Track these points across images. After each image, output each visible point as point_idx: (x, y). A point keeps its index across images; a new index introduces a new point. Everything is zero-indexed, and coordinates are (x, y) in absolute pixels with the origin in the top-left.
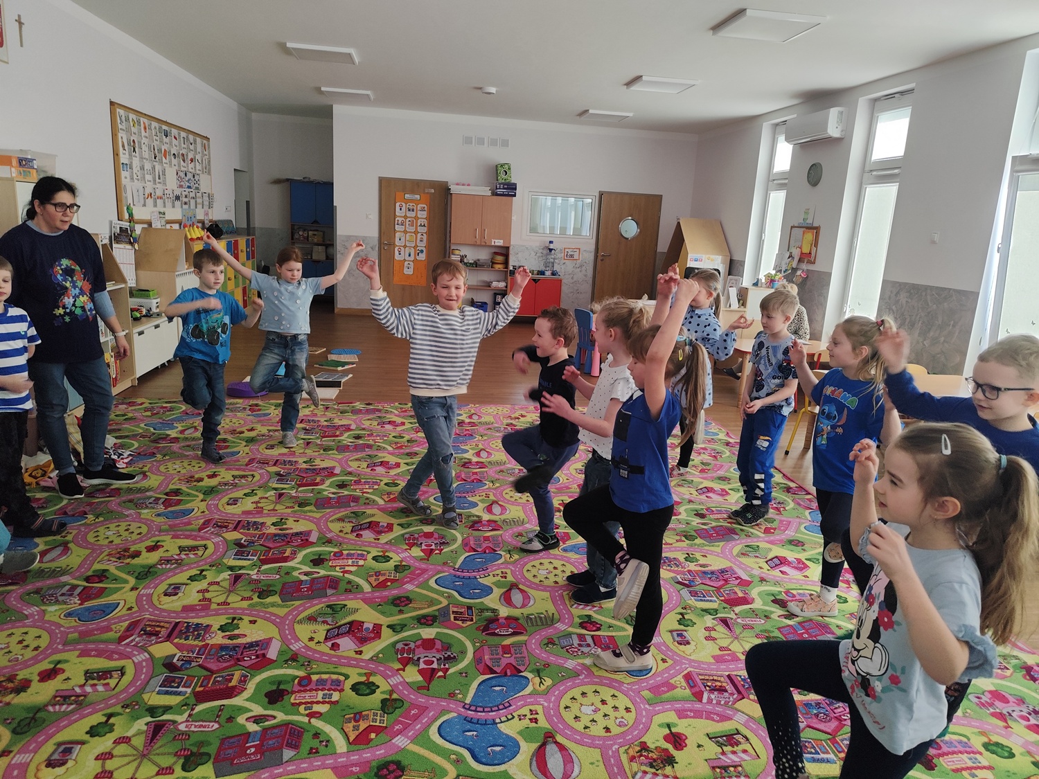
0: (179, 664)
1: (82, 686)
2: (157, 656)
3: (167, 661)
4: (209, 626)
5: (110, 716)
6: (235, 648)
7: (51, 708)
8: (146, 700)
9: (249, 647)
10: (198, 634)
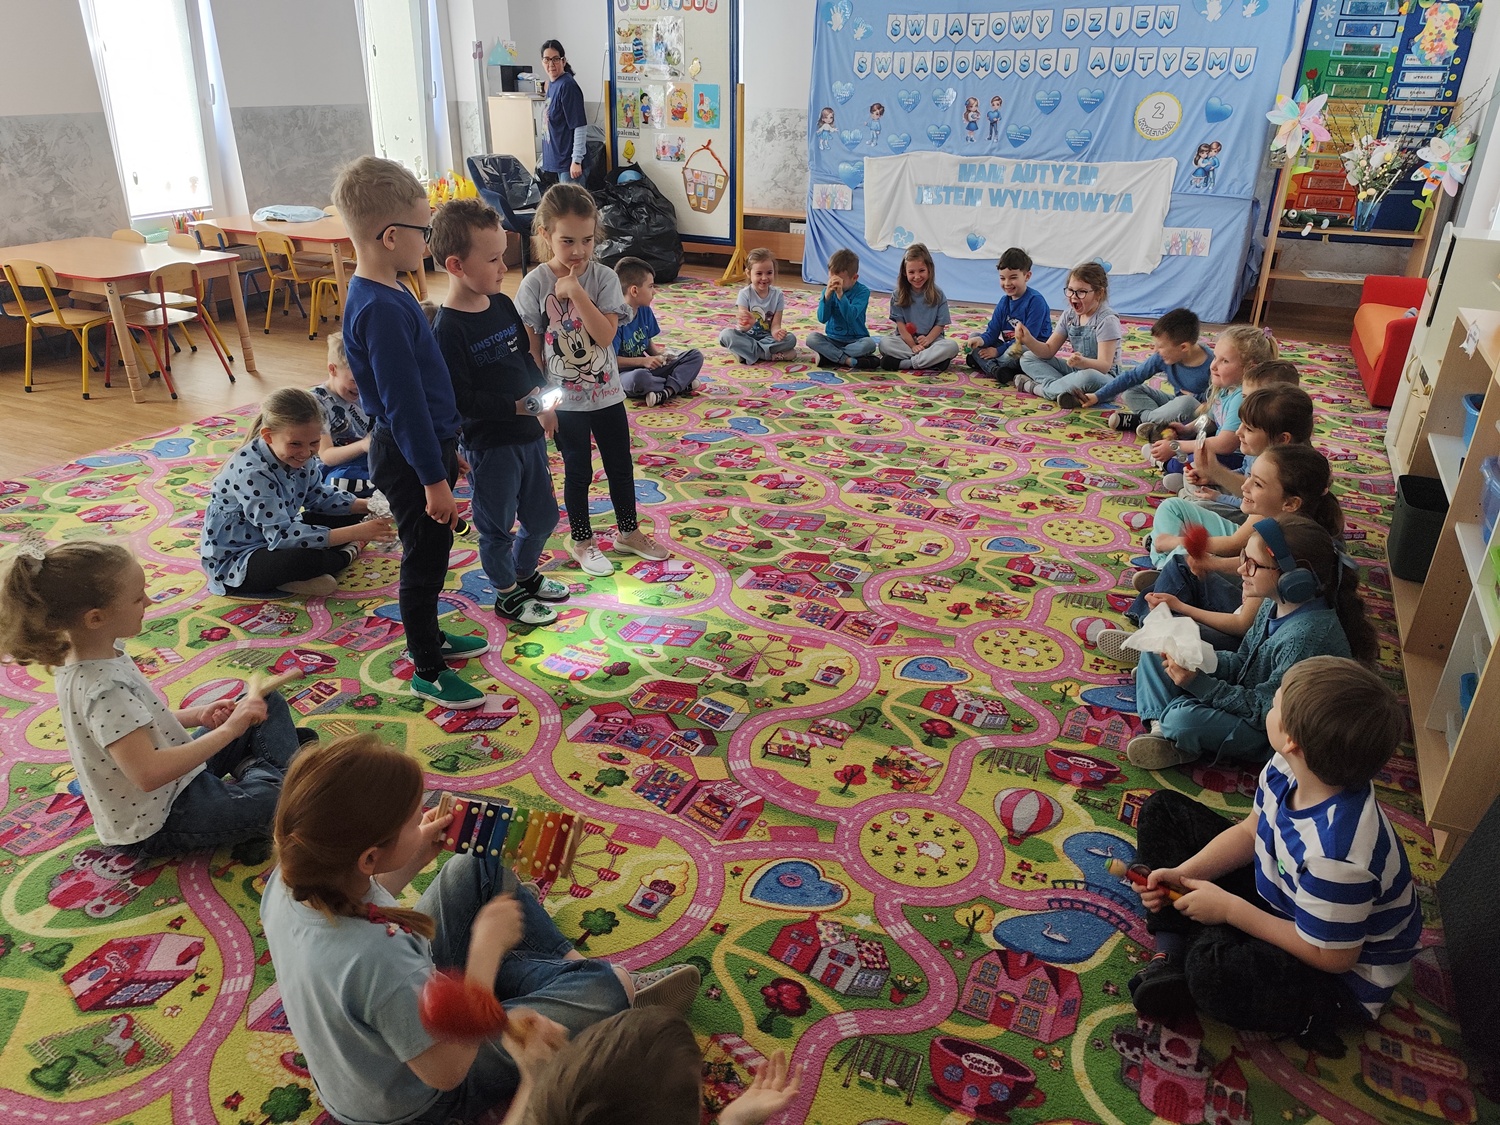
0: (698, 740)
1: (813, 745)
2: (720, 759)
3: (709, 748)
4: (637, 790)
5: (785, 699)
6: (625, 741)
7: (846, 727)
8: (746, 705)
9: (606, 736)
10: (656, 780)
